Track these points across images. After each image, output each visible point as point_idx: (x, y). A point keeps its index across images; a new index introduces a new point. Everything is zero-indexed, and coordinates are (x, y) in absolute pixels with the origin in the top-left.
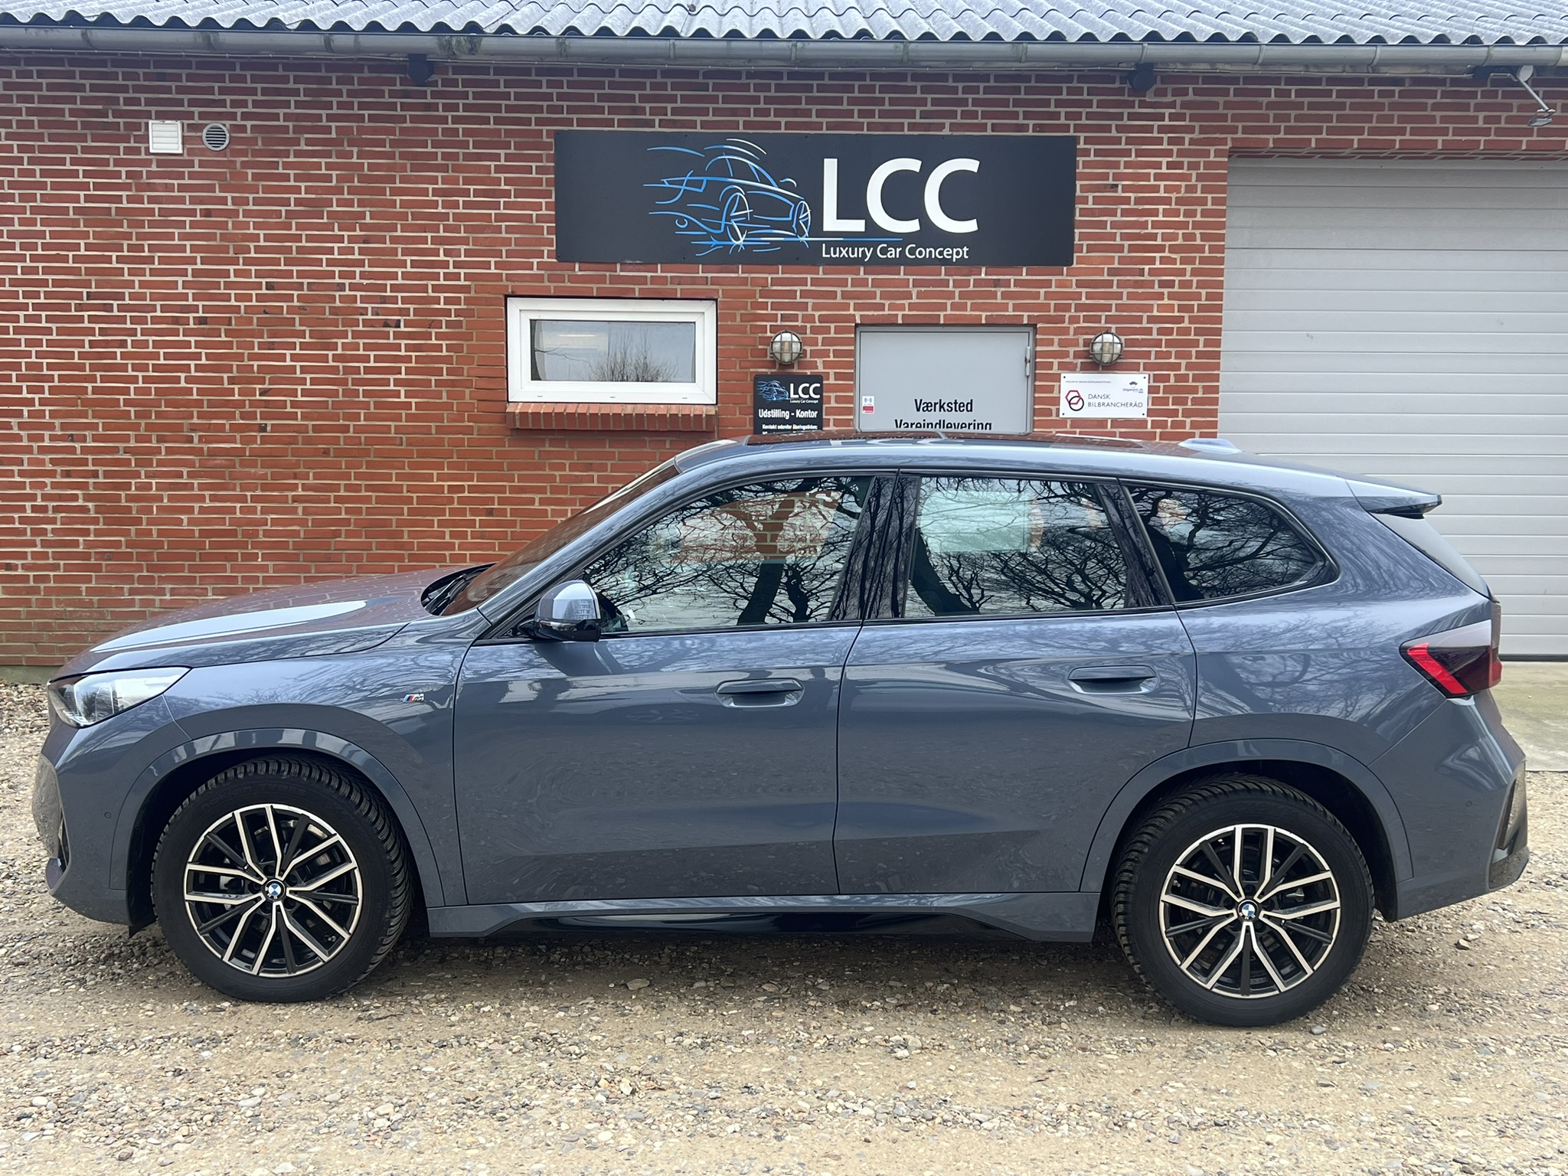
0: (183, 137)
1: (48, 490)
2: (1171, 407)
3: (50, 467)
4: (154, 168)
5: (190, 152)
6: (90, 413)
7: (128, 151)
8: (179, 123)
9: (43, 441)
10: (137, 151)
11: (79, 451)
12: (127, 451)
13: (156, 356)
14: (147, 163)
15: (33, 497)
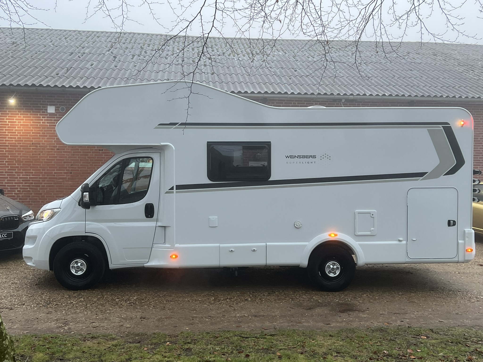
0: (55, 110)
1: (21, 187)
3: (22, 182)
4: (48, 116)
5: (57, 112)
6: (31, 170)
7: (43, 112)
8: (54, 106)
9: (20, 176)
10: (45, 112)
11: (28, 178)
12: (39, 178)
13: (47, 157)
14: (47, 115)
15: (17, 188)
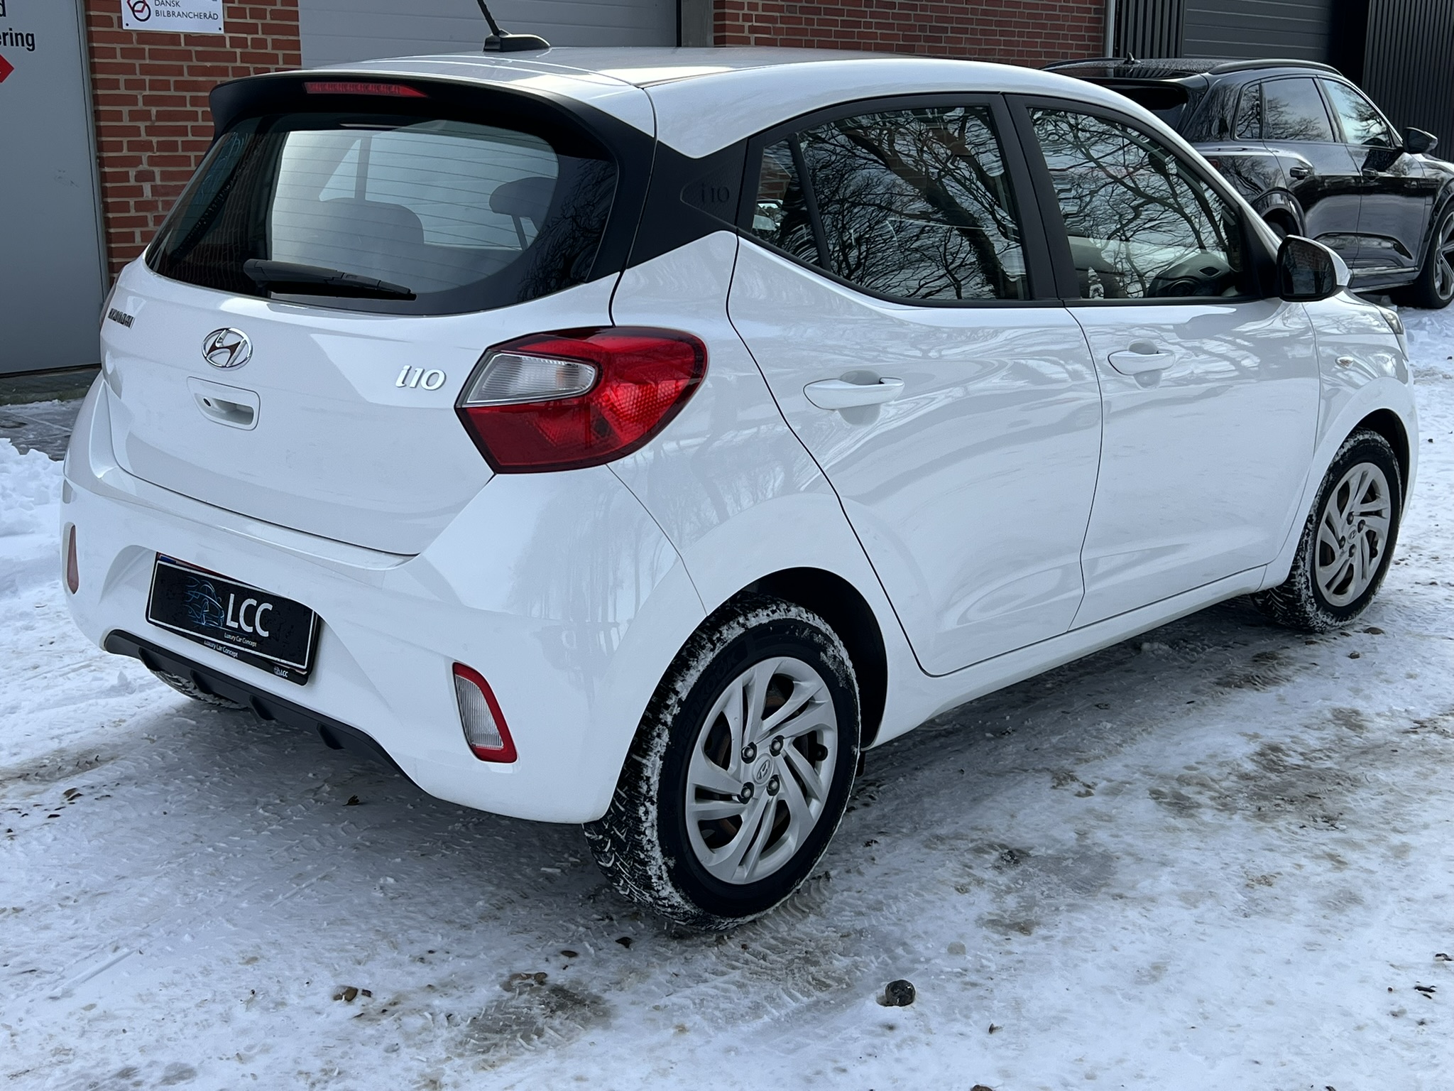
2: (249, 21)
